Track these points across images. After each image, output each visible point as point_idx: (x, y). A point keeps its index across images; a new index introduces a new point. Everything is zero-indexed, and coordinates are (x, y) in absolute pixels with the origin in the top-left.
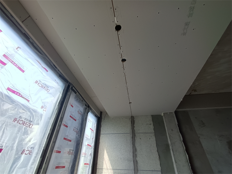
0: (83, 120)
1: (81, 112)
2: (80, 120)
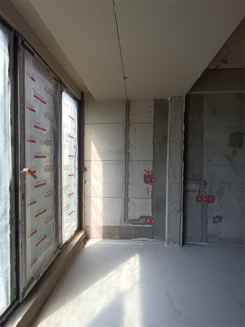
0: (57, 104)
1: (50, 90)
2: (52, 103)
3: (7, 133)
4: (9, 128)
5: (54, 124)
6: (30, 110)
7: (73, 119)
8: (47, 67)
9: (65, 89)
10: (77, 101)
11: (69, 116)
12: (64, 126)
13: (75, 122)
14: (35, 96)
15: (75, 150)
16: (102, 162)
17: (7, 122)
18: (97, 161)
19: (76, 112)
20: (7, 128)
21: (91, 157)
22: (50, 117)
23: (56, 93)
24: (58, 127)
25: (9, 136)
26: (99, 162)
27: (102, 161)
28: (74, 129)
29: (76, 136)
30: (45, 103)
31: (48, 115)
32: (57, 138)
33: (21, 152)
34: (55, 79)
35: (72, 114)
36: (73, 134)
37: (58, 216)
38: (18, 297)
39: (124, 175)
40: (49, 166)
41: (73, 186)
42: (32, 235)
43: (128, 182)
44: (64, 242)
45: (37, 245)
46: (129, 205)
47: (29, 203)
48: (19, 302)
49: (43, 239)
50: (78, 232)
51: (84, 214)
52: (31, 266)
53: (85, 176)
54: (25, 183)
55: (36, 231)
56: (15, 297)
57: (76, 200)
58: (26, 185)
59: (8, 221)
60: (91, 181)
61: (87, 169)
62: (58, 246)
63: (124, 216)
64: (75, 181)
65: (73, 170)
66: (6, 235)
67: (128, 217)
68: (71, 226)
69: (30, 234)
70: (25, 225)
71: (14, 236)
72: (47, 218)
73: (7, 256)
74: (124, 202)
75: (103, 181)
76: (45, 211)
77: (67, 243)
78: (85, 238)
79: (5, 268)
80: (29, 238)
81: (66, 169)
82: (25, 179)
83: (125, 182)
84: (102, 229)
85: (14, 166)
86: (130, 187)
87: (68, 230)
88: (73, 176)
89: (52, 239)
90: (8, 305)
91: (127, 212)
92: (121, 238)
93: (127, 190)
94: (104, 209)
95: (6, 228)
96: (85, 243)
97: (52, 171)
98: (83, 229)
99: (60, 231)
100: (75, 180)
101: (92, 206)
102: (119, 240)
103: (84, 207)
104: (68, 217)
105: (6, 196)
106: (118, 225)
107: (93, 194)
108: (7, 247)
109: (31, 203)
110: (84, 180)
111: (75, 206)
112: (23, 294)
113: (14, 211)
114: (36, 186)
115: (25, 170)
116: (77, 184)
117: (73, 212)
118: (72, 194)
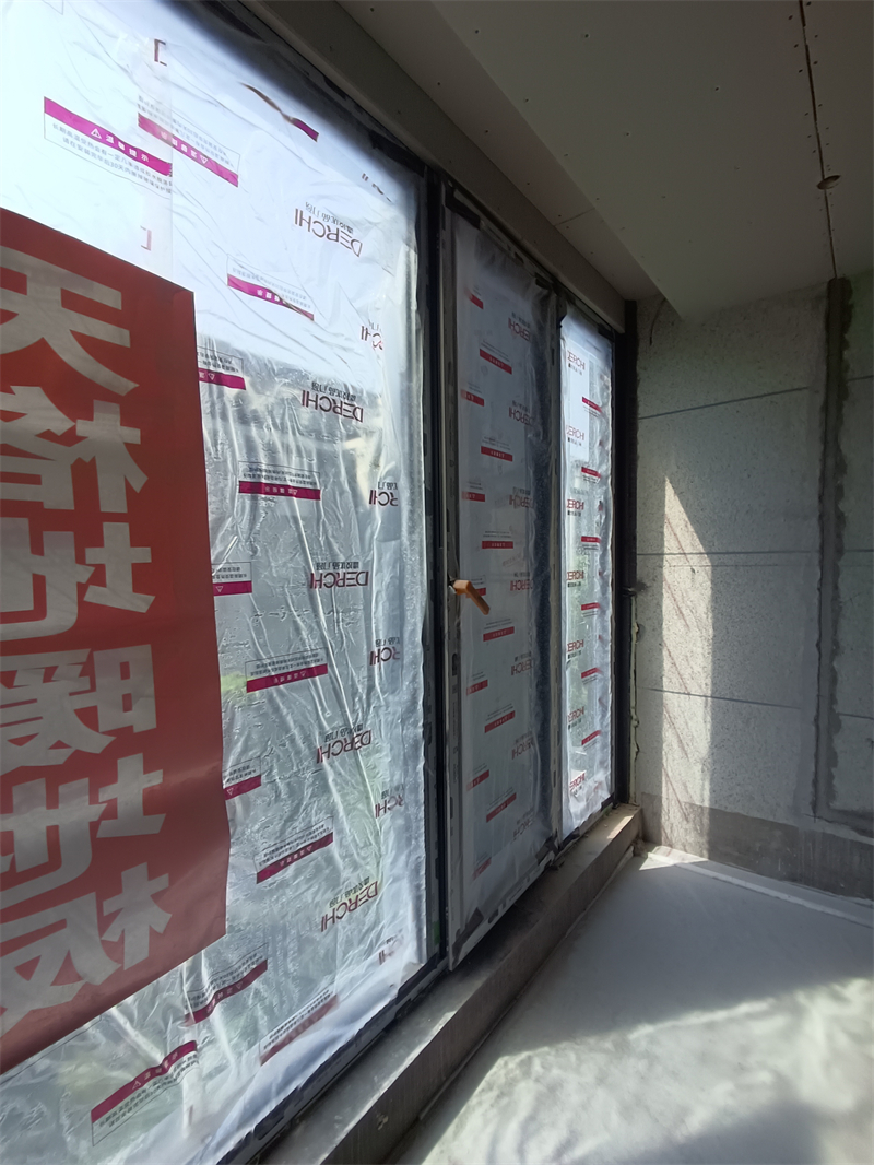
0: (544, 364)
1: (524, 323)
2: (530, 366)
3: (416, 477)
4: (420, 462)
5: (537, 435)
6: (470, 399)
7: (596, 407)
8: (515, 249)
9: (570, 310)
10: (611, 340)
11: (585, 400)
12: (567, 436)
13: (604, 415)
14: (483, 354)
15: (604, 517)
16: (707, 560)
17: (416, 445)
18: (689, 556)
19: (608, 379)
20: (416, 462)
21: (662, 540)
22: (523, 413)
23: (541, 328)
24: (550, 443)
25: (420, 487)
26: (694, 560)
27: (707, 554)
28: (601, 443)
29: (606, 468)
30: (508, 369)
31: (518, 409)
32: (545, 480)
33: (448, 531)
34: (538, 283)
35: (591, 389)
36: (597, 462)
37: (549, 740)
38: (443, 954)
39: (815, 613)
40: (521, 574)
41: (597, 644)
42: (476, 782)
43: (836, 643)
44: (566, 833)
45: (489, 817)
46: (839, 744)
47: (471, 684)
48: (447, 966)
49: (506, 804)
50: (614, 808)
51: (634, 749)
52: (475, 876)
53: (639, 609)
54: (459, 624)
55: (486, 775)
56: (436, 949)
57: (605, 693)
58: (462, 631)
59: (421, 731)
60: (665, 632)
61: (648, 584)
62: (550, 840)
63: (810, 789)
64: (604, 628)
65: (597, 588)
66: (415, 768)
67: (831, 794)
68: (591, 783)
69: (471, 779)
70: (459, 749)
71: (433, 774)
72: (517, 741)
73: (418, 828)
74: (813, 728)
75: (711, 631)
76: (511, 715)
77: (577, 837)
78: (637, 836)
79: (413, 857)
80: (468, 790)
81: (574, 585)
82: (458, 613)
83: (818, 645)
84: (706, 821)
85: (431, 572)
86: (844, 667)
87: (580, 793)
88: (596, 609)
89: (532, 809)
90: (420, 961)
91: (831, 777)
92: (793, 879)
93: (828, 680)
94: (718, 743)
95: (416, 747)
96: (639, 855)
97: (531, 591)
98: (631, 801)
99: (555, 790)
100: (602, 625)
101: (666, 725)
102: (787, 884)
103: (634, 723)
104: (580, 751)
105: (415, 656)
106: (782, 818)
107: (669, 681)
108: (417, 802)
109: (474, 686)
110: (634, 624)
111: (603, 716)
112: (457, 949)
113: (432, 701)
114: (487, 637)
115: (461, 584)
116: (608, 637)
117: (596, 734)
118: (594, 670)
